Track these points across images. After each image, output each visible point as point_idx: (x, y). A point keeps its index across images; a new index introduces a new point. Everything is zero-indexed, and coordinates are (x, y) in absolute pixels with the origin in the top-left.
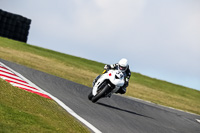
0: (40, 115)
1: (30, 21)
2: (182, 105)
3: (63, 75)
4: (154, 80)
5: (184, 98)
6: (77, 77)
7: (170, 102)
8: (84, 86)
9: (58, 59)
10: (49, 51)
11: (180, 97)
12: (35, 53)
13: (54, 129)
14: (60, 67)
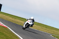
0: (4, 32)
1: (2, 5)
2: (46, 31)
3: (11, 21)
4: (38, 23)
5: (46, 29)
6: (15, 22)
7: (42, 30)
8: (17, 24)
9: (10, 16)
10: (7, 14)
11: (45, 28)
12: (3, 14)
13: (8, 37)
14: (10, 19)
